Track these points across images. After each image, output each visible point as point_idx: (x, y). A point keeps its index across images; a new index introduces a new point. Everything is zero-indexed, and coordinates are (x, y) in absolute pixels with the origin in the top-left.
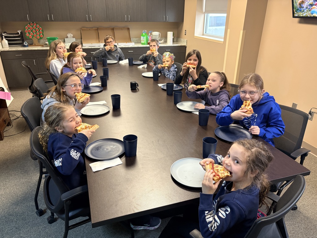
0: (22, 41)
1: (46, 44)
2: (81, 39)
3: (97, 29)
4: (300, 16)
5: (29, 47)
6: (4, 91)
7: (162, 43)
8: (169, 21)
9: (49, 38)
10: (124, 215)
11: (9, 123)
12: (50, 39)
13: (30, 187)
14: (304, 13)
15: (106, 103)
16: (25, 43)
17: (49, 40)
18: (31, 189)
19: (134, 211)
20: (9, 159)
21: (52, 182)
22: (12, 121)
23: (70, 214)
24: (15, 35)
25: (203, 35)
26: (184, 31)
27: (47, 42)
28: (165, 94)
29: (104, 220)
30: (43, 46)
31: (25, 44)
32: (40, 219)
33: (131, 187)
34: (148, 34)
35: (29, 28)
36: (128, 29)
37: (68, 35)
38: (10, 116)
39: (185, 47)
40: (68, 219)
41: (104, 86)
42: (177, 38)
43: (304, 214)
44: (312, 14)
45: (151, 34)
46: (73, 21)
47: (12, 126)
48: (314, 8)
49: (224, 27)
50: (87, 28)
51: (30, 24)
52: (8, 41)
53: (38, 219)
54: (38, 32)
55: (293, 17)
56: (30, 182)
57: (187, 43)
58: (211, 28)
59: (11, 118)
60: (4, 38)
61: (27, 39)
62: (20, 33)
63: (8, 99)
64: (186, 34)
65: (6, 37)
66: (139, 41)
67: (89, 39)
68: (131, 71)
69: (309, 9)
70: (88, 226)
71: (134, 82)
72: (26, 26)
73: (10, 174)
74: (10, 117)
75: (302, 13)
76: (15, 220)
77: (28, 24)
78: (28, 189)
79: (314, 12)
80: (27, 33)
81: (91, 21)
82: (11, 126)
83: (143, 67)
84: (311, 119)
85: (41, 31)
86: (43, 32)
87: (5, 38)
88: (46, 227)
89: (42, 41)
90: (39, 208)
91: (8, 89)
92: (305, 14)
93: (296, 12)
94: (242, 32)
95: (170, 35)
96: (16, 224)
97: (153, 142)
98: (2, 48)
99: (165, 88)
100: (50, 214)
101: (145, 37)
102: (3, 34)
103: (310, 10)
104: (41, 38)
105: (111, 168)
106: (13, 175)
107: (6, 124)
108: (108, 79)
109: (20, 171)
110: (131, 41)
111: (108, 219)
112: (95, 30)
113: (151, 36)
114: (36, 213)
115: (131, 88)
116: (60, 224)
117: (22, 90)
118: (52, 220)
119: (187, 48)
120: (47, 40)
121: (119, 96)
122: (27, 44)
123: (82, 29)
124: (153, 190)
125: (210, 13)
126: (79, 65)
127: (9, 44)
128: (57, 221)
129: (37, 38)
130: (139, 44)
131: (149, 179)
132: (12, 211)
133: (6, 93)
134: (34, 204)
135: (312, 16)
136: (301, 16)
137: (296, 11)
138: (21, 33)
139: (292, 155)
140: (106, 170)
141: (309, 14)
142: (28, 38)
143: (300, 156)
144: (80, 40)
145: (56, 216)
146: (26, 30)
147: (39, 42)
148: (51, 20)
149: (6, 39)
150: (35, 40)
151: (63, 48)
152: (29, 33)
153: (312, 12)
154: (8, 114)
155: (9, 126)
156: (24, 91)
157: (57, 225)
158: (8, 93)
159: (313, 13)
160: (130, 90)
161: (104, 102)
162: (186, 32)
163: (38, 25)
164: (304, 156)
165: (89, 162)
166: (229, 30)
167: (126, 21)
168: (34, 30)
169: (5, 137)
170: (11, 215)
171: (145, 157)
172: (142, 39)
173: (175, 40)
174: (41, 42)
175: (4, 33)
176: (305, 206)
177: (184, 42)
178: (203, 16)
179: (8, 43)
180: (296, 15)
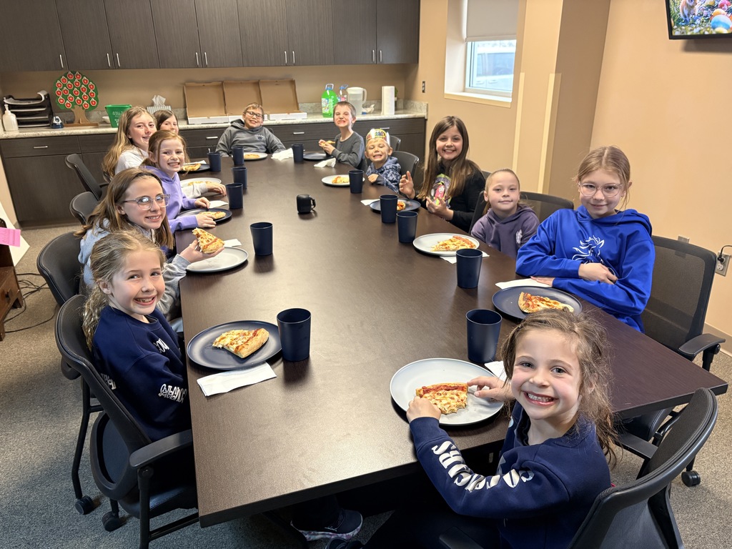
0: (50, 115)
1: (105, 122)
2: (185, 107)
3: (222, 85)
4: (685, 34)
5: (65, 128)
6: (6, 227)
7: (370, 113)
8: (385, 63)
9: (110, 106)
10: (278, 495)
11: (17, 301)
12: (113, 109)
13: (64, 446)
14: (696, 27)
15: (239, 244)
16: (57, 120)
17: (111, 111)
18: (65, 452)
19: (302, 484)
20: (15, 382)
21: (111, 427)
22: (24, 297)
23: (153, 503)
24: (32, 103)
25: (464, 91)
26: (421, 85)
27: (106, 116)
28: (378, 221)
29: (230, 507)
30: (96, 126)
31: (55, 122)
32: (84, 521)
33: (297, 430)
34: (338, 93)
35: (65, 85)
36: (293, 82)
37: (154, 100)
38: (21, 286)
39: (423, 121)
40: (149, 514)
41: (236, 208)
42: (404, 99)
43: (717, 496)
44: (714, 28)
45: (345, 92)
46: (165, 68)
47: (25, 307)
48: (719, 14)
49: (511, 77)
50: (197, 82)
51: (66, 77)
52: (17, 116)
53: (82, 522)
54: (85, 94)
55: (670, 39)
56: (62, 435)
57: (427, 111)
58: (483, 79)
59: (22, 290)
60: (7, 108)
61: (60, 111)
62: (45, 96)
63: (13, 244)
64: (426, 91)
65: (11, 107)
66: (318, 110)
67: (202, 108)
68: (299, 174)
69: (707, 16)
70: (199, 536)
71: (304, 197)
72: (58, 82)
73: (16, 417)
74: (19, 288)
75: (690, 28)
76: (27, 523)
77: (63, 77)
78: (57, 452)
79: (718, 23)
80: (61, 97)
81: (206, 67)
82: (23, 307)
83: (326, 166)
84: (723, 273)
85: (91, 91)
86: (97, 94)
87: (9, 109)
88: (99, 540)
89: (95, 115)
90: (84, 495)
91: (18, 225)
92: (698, 29)
93: (675, 27)
94: (552, 77)
95: (388, 93)
96: (28, 534)
97: (349, 326)
98: (3, 133)
99: (378, 208)
100: (110, 509)
101: (331, 100)
102: (5, 101)
103: (708, 19)
104: (92, 108)
105: (248, 388)
106: (24, 419)
107: (11, 303)
108: (245, 192)
109: (41, 410)
110: (298, 109)
111: (239, 505)
112: (217, 86)
113: (345, 96)
114: (77, 506)
115: (299, 209)
116: (133, 532)
117: (50, 228)
118: (113, 523)
119: (428, 123)
120: (106, 113)
121: (270, 225)
122: (60, 121)
123: (186, 86)
124: (349, 434)
125: (478, 40)
126: (175, 156)
127: (19, 123)
128: (125, 524)
129: (83, 108)
130: (318, 116)
131: (341, 410)
132: (19, 504)
133: (9, 230)
134: (71, 485)
135: (714, 33)
136: (689, 33)
137: (678, 25)
138: (47, 97)
139: (681, 349)
140: (238, 392)
141: (707, 28)
142: (62, 108)
143: (702, 352)
144: (183, 110)
145: (122, 512)
146: (58, 89)
147: (88, 116)
148: (115, 66)
149: (12, 112)
150: (79, 114)
151: (145, 126)
152: (65, 97)
153: (715, 22)
154: (15, 281)
155: (16, 308)
156: (53, 229)
157: (127, 534)
158: (14, 231)
159: (716, 25)
160: (297, 215)
161: (235, 242)
162: (424, 87)
163: (85, 78)
164: (710, 352)
165: (197, 374)
166: (522, 75)
167: (286, 65)
168: (76, 89)
169: (6, 334)
170: (16, 513)
171: (330, 360)
172: (323, 104)
173: (400, 105)
174: (92, 117)
175: (9, 97)
176: (717, 476)
177: (420, 108)
178: (462, 47)
179: (18, 121)
180: (676, 33)
